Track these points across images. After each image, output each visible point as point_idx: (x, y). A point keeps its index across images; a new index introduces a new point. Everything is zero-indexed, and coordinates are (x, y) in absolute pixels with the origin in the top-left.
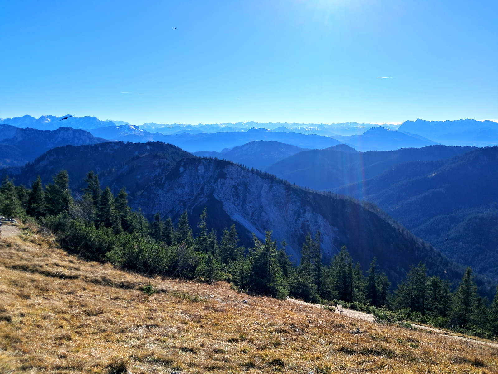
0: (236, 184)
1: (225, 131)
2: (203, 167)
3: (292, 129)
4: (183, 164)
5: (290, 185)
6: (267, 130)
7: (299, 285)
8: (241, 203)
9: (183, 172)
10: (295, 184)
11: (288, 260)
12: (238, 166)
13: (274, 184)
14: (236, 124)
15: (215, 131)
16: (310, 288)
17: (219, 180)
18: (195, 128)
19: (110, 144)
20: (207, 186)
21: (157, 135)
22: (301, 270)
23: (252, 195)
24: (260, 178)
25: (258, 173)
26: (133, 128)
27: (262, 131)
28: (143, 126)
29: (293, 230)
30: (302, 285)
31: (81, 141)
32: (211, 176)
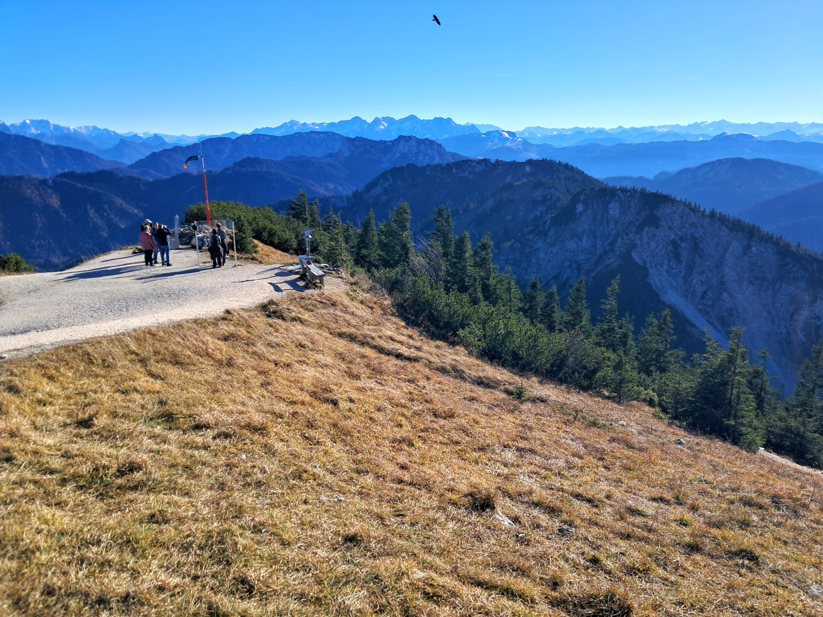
0: (677, 237)
1: (665, 140)
2: (617, 205)
3: (807, 134)
4: (582, 198)
5: (787, 246)
6: (753, 137)
7: (787, 431)
8: (683, 272)
9: (581, 213)
10: (799, 245)
11: (768, 384)
12: (684, 204)
13: (753, 243)
14: (689, 126)
15: (646, 140)
16: (809, 441)
17: (646, 229)
18: (611, 134)
19: (470, 163)
20: (623, 238)
21: (544, 147)
22: (793, 406)
23: (707, 260)
24: (726, 230)
25: (723, 219)
26: (507, 136)
27: (742, 139)
28: (523, 132)
29: (784, 331)
30: (792, 432)
31: (427, 158)
32: (632, 222)
